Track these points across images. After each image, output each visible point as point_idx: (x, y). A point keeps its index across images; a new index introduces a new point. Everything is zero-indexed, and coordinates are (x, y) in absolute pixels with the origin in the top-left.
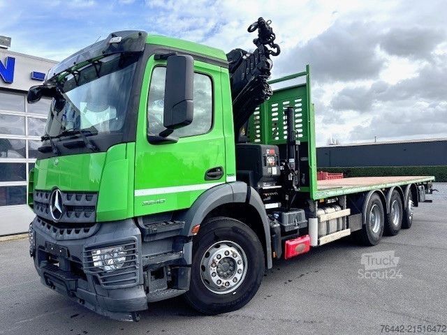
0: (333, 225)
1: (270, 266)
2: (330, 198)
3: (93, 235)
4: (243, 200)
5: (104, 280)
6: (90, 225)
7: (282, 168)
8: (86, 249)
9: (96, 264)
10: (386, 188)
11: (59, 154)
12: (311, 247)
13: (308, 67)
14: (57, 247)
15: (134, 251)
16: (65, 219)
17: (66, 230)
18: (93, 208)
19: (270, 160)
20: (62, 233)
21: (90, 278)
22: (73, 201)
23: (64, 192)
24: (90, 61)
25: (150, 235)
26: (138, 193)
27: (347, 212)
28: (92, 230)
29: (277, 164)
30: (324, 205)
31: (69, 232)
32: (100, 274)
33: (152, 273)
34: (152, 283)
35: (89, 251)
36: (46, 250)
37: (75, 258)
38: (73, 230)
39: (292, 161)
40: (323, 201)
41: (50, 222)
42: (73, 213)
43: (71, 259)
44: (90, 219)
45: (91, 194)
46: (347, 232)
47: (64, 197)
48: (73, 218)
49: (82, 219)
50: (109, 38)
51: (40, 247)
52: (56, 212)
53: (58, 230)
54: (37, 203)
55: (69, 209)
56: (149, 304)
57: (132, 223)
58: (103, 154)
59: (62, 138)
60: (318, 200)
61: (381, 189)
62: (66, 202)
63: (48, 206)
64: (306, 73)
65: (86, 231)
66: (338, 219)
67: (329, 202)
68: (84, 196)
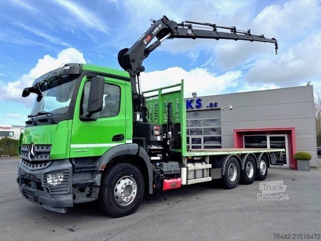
0: (199, 174)
1: (151, 192)
2: (196, 157)
3: (48, 167)
4: (135, 153)
5: (51, 189)
6: (47, 161)
7: (164, 137)
8: (44, 174)
9: (48, 182)
10: (242, 154)
11: (35, 124)
12: (182, 185)
13: (182, 80)
14: (30, 175)
15: (68, 176)
16: (35, 159)
17: (35, 165)
18: (49, 153)
19: (156, 133)
20: (33, 167)
21: (45, 189)
22: (40, 150)
23: (36, 145)
24: (55, 77)
25: (78, 168)
26: (72, 146)
27: (210, 166)
28: (48, 164)
29: (161, 134)
30: (192, 160)
31: (37, 166)
32: (50, 187)
33: (79, 189)
34: (78, 194)
35: (46, 175)
36: (25, 177)
37: (39, 180)
38: (39, 165)
39: (170, 133)
40: (191, 158)
41: (28, 161)
42: (40, 156)
43: (37, 181)
44: (48, 159)
45: (49, 146)
46: (209, 179)
47: (36, 148)
48: (39, 159)
49: (44, 159)
50: (64, 67)
51: (22, 176)
52: (31, 156)
53: (32, 165)
54: (23, 151)
55: (38, 153)
56: (74, 204)
57: (68, 161)
58: (56, 125)
59: (38, 116)
60: (187, 157)
61: (238, 154)
62: (36, 150)
63: (27, 152)
64: (181, 85)
65: (45, 165)
66: (203, 170)
67: (195, 159)
68: (45, 147)
